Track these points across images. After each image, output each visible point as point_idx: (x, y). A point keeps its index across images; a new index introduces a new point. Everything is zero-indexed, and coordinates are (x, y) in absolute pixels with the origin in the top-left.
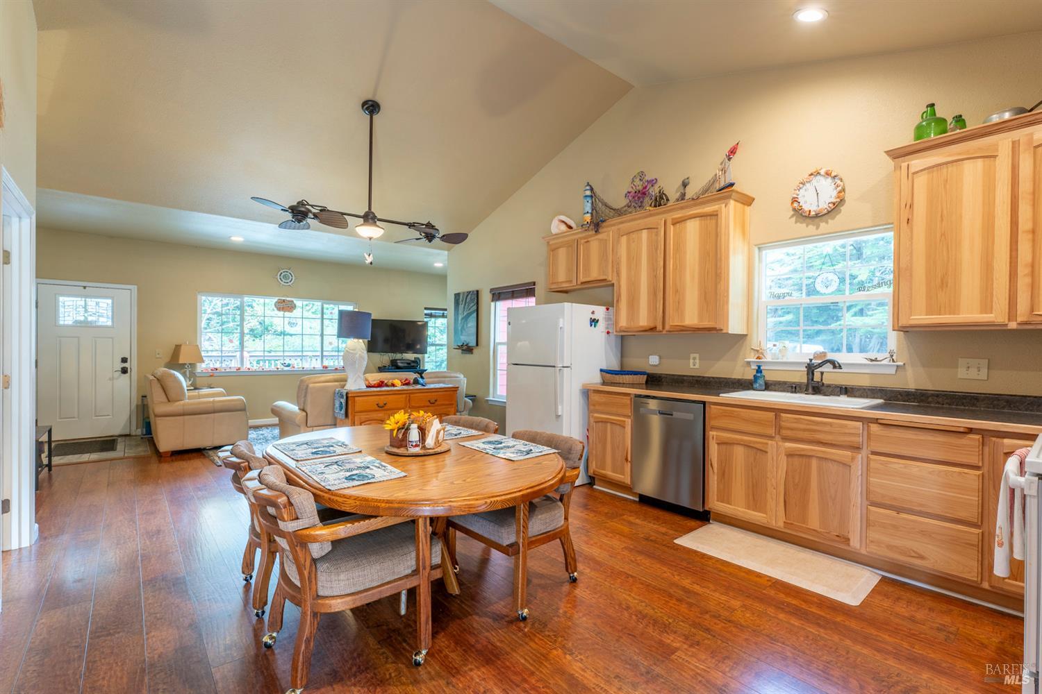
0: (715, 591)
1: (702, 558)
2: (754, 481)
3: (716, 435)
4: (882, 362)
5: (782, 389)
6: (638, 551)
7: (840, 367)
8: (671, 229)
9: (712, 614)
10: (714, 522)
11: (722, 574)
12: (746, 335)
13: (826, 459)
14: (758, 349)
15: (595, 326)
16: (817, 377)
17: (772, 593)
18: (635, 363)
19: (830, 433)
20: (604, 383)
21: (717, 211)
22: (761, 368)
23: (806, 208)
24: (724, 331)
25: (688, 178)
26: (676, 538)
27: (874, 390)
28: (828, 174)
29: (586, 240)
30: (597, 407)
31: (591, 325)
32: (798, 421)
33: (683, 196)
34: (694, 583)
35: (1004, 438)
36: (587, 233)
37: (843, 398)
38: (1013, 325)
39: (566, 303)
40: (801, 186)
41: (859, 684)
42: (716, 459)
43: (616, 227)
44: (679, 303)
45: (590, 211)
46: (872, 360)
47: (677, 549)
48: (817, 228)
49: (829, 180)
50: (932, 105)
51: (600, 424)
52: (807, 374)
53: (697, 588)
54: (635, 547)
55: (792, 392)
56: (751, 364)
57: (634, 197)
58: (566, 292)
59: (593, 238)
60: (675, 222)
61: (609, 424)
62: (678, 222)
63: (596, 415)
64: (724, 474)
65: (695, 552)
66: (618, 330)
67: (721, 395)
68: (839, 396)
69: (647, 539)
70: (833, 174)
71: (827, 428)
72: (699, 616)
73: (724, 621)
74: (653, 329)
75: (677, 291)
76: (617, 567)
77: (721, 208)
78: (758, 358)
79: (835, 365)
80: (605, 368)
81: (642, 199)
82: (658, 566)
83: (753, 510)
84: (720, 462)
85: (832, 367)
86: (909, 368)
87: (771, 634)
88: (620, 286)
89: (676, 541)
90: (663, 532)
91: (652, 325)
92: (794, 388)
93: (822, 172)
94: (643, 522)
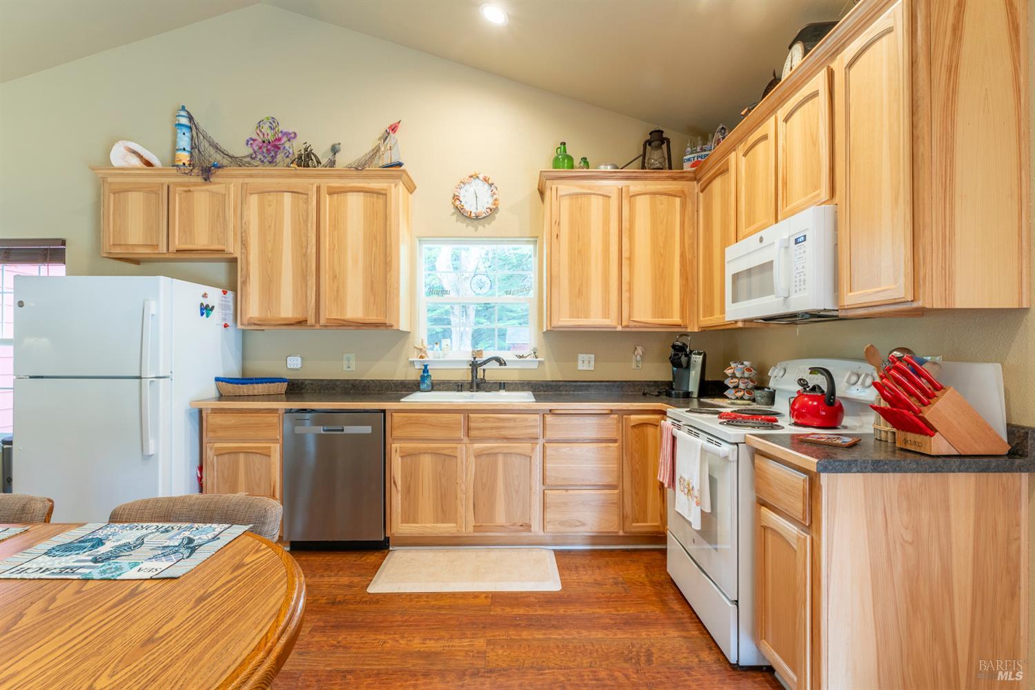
0: (452, 638)
1: (411, 600)
2: (443, 491)
3: (400, 447)
4: (527, 359)
5: (445, 389)
6: (333, 627)
7: (505, 364)
8: (326, 200)
9: (470, 671)
10: (395, 548)
11: (443, 612)
12: (410, 332)
13: (510, 453)
14: (422, 347)
15: (207, 317)
16: (480, 375)
17: (498, 611)
18: (264, 365)
19: (514, 428)
20: (221, 397)
21: (386, 190)
22: (428, 367)
23: (467, 208)
24: (395, 328)
25: (339, 144)
26: (367, 586)
27: (522, 383)
28: (486, 180)
29: (187, 189)
30: (220, 434)
31: (202, 314)
32: (485, 420)
33: (332, 163)
34: (425, 639)
35: (631, 415)
36: (186, 179)
37: (503, 393)
38: (619, 328)
39: (162, 277)
40: (462, 185)
41: (623, 674)
42: (400, 475)
43: (240, 181)
44: (337, 291)
45: (188, 148)
46: (521, 357)
47: (377, 602)
48: (476, 230)
49: (486, 186)
50: (564, 144)
51: (226, 457)
52: (472, 372)
53: (432, 645)
54: (326, 622)
55: (458, 391)
56: (415, 363)
57: (260, 148)
58: (136, 262)
59: (198, 188)
60: (332, 192)
61: (242, 456)
62: (337, 193)
63: (218, 445)
64: (408, 491)
65: (399, 595)
66: (245, 322)
67: (402, 400)
68: (498, 391)
69: (334, 603)
70: (490, 182)
71: (511, 424)
72: (460, 683)
73: (486, 675)
74: (301, 323)
75: (336, 276)
76: (322, 668)
77: (390, 187)
78: (421, 357)
79: (501, 362)
80: (221, 376)
81: (273, 153)
82: (372, 636)
83: (443, 523)
84: (404, 477)
85: (498, 364)
86: (547, 364)
87: (533, 663)
88: (248, 263)
89: (371, 590)
90: (347, 583)
91: (300, 317)
92: (459, 387)
93: (481, 177)
94: (314, 579)
